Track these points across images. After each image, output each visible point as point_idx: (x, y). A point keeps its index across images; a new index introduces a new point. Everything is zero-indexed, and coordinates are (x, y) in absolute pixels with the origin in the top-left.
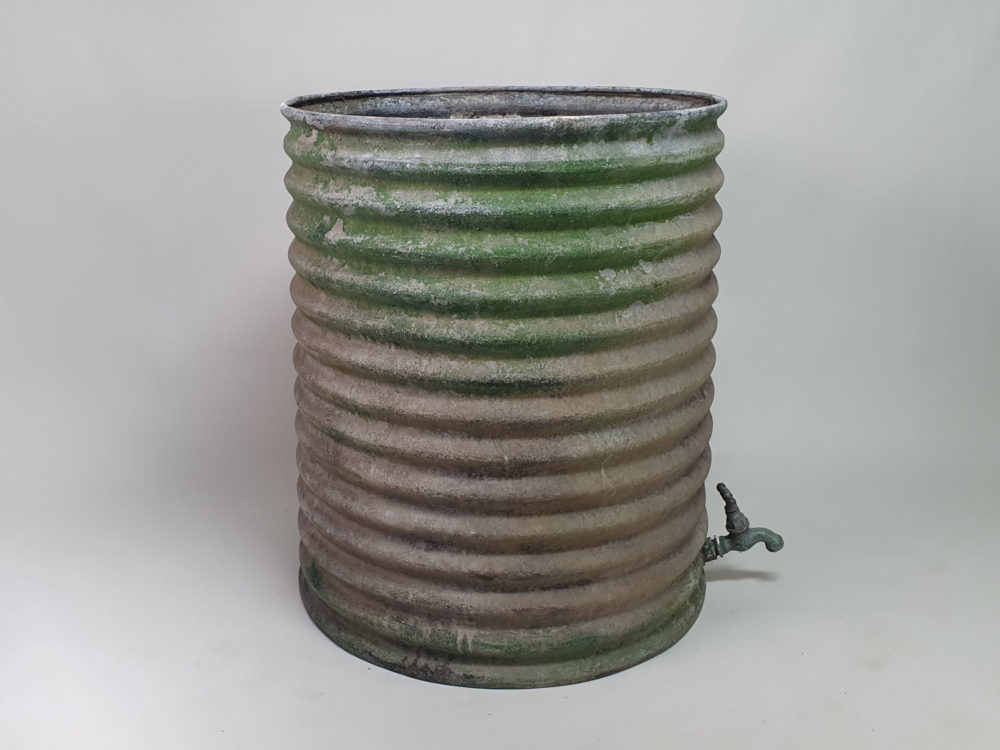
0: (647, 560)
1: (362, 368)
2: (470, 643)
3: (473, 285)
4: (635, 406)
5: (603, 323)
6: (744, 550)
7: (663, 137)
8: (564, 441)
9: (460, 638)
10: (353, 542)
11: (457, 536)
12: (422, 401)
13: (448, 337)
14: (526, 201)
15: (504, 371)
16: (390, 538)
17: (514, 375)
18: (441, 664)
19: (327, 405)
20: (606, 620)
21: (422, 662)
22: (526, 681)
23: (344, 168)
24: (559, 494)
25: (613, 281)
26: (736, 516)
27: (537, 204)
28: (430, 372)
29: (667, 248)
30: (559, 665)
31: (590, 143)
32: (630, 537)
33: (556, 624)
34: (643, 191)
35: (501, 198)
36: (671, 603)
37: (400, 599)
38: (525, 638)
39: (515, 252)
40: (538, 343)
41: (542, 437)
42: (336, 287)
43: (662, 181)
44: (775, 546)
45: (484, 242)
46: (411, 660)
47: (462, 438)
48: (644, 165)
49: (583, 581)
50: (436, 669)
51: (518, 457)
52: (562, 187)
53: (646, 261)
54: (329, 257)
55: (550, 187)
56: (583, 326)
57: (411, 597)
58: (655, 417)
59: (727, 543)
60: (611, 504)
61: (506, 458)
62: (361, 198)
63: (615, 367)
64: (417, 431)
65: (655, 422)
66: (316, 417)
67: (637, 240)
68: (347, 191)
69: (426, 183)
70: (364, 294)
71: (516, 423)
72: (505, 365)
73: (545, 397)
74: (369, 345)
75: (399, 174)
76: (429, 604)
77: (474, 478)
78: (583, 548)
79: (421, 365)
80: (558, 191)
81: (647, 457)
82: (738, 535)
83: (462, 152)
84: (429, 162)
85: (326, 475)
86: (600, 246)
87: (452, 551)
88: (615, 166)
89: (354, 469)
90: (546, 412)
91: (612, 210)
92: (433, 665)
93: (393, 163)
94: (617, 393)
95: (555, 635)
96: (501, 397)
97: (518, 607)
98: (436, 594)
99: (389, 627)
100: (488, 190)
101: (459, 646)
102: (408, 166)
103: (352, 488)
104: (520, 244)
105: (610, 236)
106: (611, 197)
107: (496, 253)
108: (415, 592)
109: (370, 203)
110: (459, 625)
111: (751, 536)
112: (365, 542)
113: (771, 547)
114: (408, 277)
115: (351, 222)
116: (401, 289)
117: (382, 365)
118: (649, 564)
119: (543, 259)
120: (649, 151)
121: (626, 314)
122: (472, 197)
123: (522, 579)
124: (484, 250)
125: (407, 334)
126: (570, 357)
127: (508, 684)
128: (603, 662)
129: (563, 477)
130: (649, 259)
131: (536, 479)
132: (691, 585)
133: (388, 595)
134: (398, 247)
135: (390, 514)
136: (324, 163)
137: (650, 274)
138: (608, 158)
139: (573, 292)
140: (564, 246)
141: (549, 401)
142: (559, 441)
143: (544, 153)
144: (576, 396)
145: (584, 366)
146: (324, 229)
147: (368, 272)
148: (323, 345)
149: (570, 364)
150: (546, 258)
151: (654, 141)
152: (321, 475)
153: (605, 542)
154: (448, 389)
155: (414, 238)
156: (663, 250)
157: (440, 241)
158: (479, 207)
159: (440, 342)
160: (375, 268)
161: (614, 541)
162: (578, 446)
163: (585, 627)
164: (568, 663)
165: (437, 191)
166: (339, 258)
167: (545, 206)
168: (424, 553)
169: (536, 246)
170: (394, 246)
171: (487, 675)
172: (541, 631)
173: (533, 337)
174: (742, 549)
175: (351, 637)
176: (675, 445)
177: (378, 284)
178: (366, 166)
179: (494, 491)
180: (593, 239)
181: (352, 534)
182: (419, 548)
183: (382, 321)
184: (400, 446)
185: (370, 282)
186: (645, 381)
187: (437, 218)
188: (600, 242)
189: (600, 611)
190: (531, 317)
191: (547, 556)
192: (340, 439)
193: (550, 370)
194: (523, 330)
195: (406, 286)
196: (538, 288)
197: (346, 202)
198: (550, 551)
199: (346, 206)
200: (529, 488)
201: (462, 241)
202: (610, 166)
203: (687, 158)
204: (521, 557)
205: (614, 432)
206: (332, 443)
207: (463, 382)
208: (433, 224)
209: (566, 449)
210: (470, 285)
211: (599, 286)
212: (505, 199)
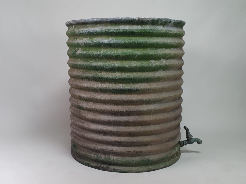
0: (163, 141)
1: (86, 87)
2: (115, 160)
3: (116, 63)
4: (160, 98)
5: (151, 74)
6: (192, 144)
7: (167, 26)
8: (140, 106)
9: (112, 159)
10: (84, 135)
11: (111, 131)
12: (102, 95)
13: (109, 77)
14: (130, 40)
15: (124, 87)
16: (93, 133)
17: (127, 88)
18: (107, 166)
19: (77, 100)
20: (152, 156)
21: (102, 166)
22: (130, 171)
23: (81, 33)
24: (139, 120)
25: (154, 63)
26: (189, 134)
27: (133, 40)
28: (104, 87)
29: (169, 56)
30: (139, 167)
31: (147, 25)
32: (159, 134)
33: (138, 156)
34: (162, 40)
35: (123, 39)
36: (170, 153)
37: (96, 149)
38: (130, 159)
39: (127, 53)
40: (133, 79)
41: (134, 105)
42: (79, 66)
43: (167, 38)
44: (200, 142)
45: (119, 51)
46: (99, 165)
47: (113, 105)
48: (162, 32)
49: (145, 144)
50: (106, 167)
51: (128, 110)
52: (140, 36)
53: (163, 59)
54: (77, 59)
55: (136, 36)
56: (146, 75)
57: (99, 148)
58: (166, 102)
59: (187, 142)
60: (153, 124)
61: (124, 110)
62: (86, 41)
63: (155, 87)
64: (101, 104)
65: (166, 103)
66: (74, 103)
67: (160, 52)
68: (82, 40)
69: (103, 36)
70: (86, 67)
71: (127, 101)
72: (124, 85)
73: (135, 94)
74: (88, 81)
75: (95, 33)
76: (104, 149)
77: (116, 116)
78: (146, 136)
79: (102, 85)
80: (139, 37)
81: (163, 113)
82: (190, 140)
83: (112, 27)
84: (103, 29)
85: (77, 119)
86: (150, 53)
87: (110, 136)
88: (154, 31)
89: (84, 115)
90: (135, 98)
91: (153, 43)
92: (105, 166)
93: (94, 30)
94: (155, 94)
95: (138, 159)
96: (123, 94)
97: (128, 150)
98: (106, 147)
99: (93, 156)
100: (120, 37)
101: (112, 161)
102: (98, 31)
103: (84, 121)
104: (128, 51)
105: (153, 51)
106: (153, 40)
107: (122, 54)
108: (100, 147)
109: (88, 42)
110: (112, 155)
111: (193, 140)
112: (87, 134)
113: (199, 143)
114: (98, 62)
115: (83, 48)
116: (96, 65)
117: (91, 86)
118: (164, 142)
119: (135, 56)
120: (163, 29)
121: (158, 73)
122: (115, 38)
123: (129, 143)
124: (119, 53)
125: (98, 77)
126: (142, 84)
127: (125, 171)
128: (152, 167)
129: (140, 116)
130: (164, 58)
131: (133, 116)
132: (176, 150)
133: (93, 148)
134: (95, 53)
135: (94, 126)
136: (76, 33)
137: (164, 62)
138: (152, 29)
139: (143, 65)
140: (140, 52)
141: (136, 95)
142: (139, 106)
143: (135, 27)
144: (144, 94)
145: (146, 86)
146: (76, 51)
147: (87, 61)
148: (76, 83)
149: (142, 85)
150: (135, 55)
151: (165, 27)
152: (76, 119)
153: (152, 134)
154: (109, 92)
155: (100, 51)
156: (168, 56)
157: (107, 51)
158: (117, 41)
159: (107, 79)
160: (89, 60)
161: (154, 134)
162: (144, 108)
163: (147, 157)
164: (141, 167)
165: (106, 37)
166: (80, 58)
167: (135, 41)
168: (102, 136)
169: (133, 52)
170: (94, 53)
171: (120, 169)
172: (134, 158)
173: (132, 77)
174: (191, 144)
175: (84, 160)
176: (171, 111)
177: (90, 64)
178: (87, 32)
179: (121, 119)
180: (148, 51)
181: (84, 133)
182: (101, 135)
183: (91, 74)
184: (96, 108)
185: (88, 63)
186: (163, 92)
187: (106, 44)
188: (150, 52)
189: (150, 153)
190: (131, 72)
191: (136, 137)
192: (81, 108)
193: (137, 86)
194: (129, 75)
195: (97, 64)
196: (133, 64)
197: (81, 42)
198: (136, 136)
199: (81, 43)
200: (131, 119)
201: (112, 51)
202: (153, 31)
203: (174, 32)
204: (129, 137)
205: (154, 105)
206: (78, 110)
207: (113, 90)
208: (105, 46)
209: (141, 108)
210: (115, 63)
211: (150, 64)
212: (124, 39)
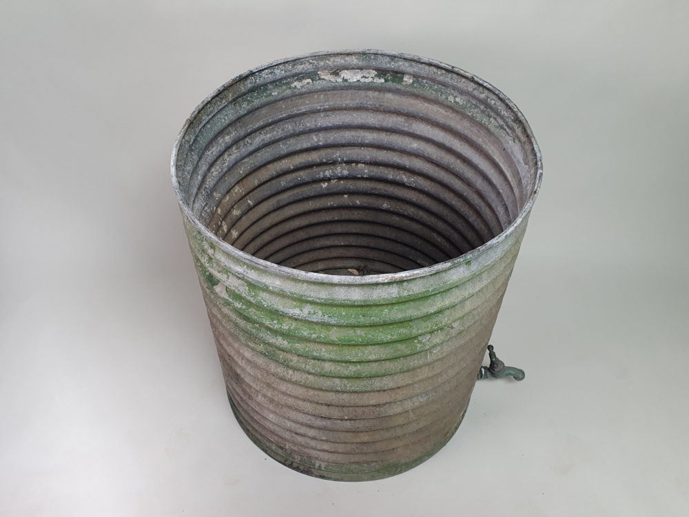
2: (323, 468)
3: (324, 350)
4: (436, 386)
5: (418, 360)
8: (385, 407)
9: (317, 465)
13: (306, 369)
14: (364, 316)
15: (345, 386)
17: (353, 388)
18: (306, 468)
21: (296, 465)
24: (380, 428)
27: (372, 318)
34: (458, 293)
35: (344, 313)
38: (356, 468)
39: (354, 341)
44: (520, 376)
45: (331, 332)
48: (461, 283)
50: (304, 470)
51: (354, 417)
53: (455, 322)
56: (403, 365)
61: (346, 417)
67: (448, 319)
72: (346, 382)
77: (325, 418)
80: (389, 307)
84: (287, 290)
86: (420, 331)
88: (437, 292)
90: (374, 401)
91: (431, 313)
92: (302, 467)
93: (259, 282)
95: (374, 466)
97: (352, 461)
100: (334, 308)
101: (317, 467)
102: (271, 288)
104: (358, 335)
105: (428, 322)
106: (432, 307)
107: (340, 341)
114: (276, 334)
116: (271, 341)
120: (467, 272)
122: (322, 310)
124: (331, 338)
126: (393, 376)
129: (384, 418)
130: (457, 320)
131: (366, 420)
133: (274, 441)
134: (267, 323)
137: (457, 327)
139: (397, 354)
140: (391, 335)
141: (376, 394)
142: (382, 407)
144: (395, 389)
145: (402, 380)
149: (392, 380)
151: (472, 261)
155: (279, 320)
158: (327, 319)
162: (395, 409)
165: (294, 301)
167: (378, 319)
169: (370, 336)
170: (264, 321)
171: (333, 477)
172: (365, 465)
173: (366, 375)
177: (254, 331)
179: (338, 427)
180: (415, 327)
183: (259, 347)
193: (378, 385)
194: (359, 370)
195: (274, 341)
196: (371, 354)
200: (361, 425)
201: (314, 329)
205: (420, 397)
207: (317, 388)
209: (386, 412)
210: (321, 349)
211: (417, 347)
212: (347, 315)
